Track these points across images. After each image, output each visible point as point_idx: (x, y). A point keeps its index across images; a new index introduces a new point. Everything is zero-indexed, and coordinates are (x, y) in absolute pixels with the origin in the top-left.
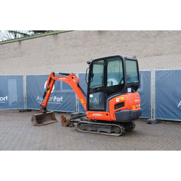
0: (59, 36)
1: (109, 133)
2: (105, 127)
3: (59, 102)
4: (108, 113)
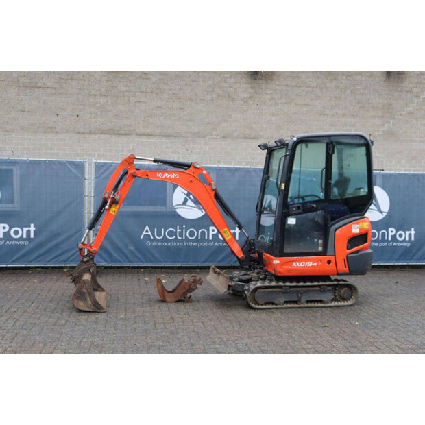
1: (328, 303)
2: (320, 291)
3: (21, 239)
4: (332, 258)
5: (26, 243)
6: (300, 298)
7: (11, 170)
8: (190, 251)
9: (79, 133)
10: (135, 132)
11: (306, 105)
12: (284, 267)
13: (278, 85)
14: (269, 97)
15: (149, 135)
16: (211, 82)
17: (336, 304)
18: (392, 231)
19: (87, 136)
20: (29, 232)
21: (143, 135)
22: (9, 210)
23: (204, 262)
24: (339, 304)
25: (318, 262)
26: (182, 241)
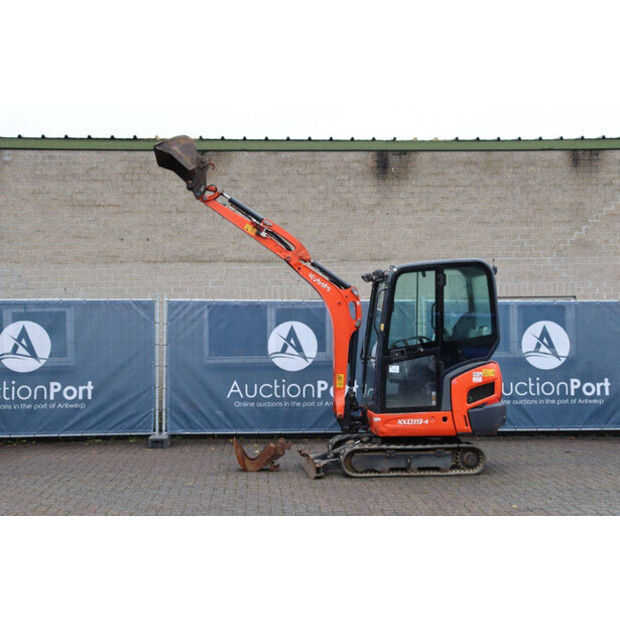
0: (7, 158)
1: (446, 471)
2: (436, 456)
3: (76, 400)
4: (448, 414)
5: (83, 406)
6: (410, 465)
7: (64, 313)
8: (293, 414)
9: (149, 262)
10: (222, 258)
11: (457, 211)
12: (387, 425)
13: (416, 186)
14: (403, 203)
15: (241, 261)
16: (322, 187)
17: (458, 472)
18: (575, 384)
19: (161, 266)
20: (85, 392)
21: (233, 261)
22: (63, 364)
23: (311, 427)
24: (462, 472)
25: (430, 419)
26: (281, 400)
